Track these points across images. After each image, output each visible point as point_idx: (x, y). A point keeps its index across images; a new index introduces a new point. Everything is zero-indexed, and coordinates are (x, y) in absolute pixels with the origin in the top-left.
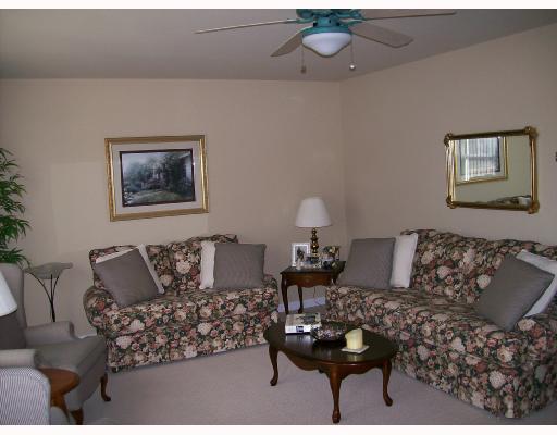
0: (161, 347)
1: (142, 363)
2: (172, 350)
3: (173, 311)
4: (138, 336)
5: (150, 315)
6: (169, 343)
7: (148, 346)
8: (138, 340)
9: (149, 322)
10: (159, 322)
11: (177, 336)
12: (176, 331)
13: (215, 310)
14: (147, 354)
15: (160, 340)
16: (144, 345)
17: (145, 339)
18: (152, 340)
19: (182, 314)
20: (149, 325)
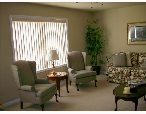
0: (120, 79)
1: (114, 82)
2: (123, 81)
3: (123, 71)
4: (114, 75)
5: (117, 70)
6: (122, 79)
7: (116, 78)
8: (114, 76)
9: (117, 72)
10: (119, 73)
11: (124, 78)
12: (124, 76)
13: (135, 73)
14: (116, 80)
15: (120, 78)
16: (115, 77)
17: (116, 76)
18: (118, 77)
19: (125, 72)
20: (117, 73)
